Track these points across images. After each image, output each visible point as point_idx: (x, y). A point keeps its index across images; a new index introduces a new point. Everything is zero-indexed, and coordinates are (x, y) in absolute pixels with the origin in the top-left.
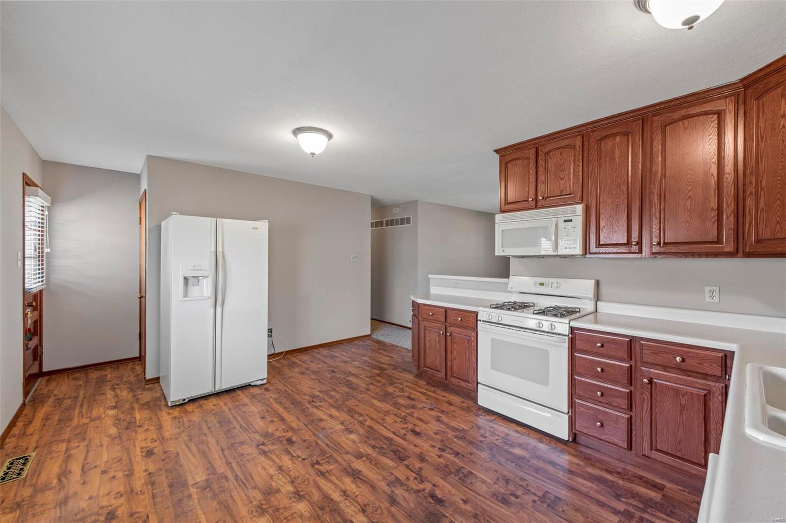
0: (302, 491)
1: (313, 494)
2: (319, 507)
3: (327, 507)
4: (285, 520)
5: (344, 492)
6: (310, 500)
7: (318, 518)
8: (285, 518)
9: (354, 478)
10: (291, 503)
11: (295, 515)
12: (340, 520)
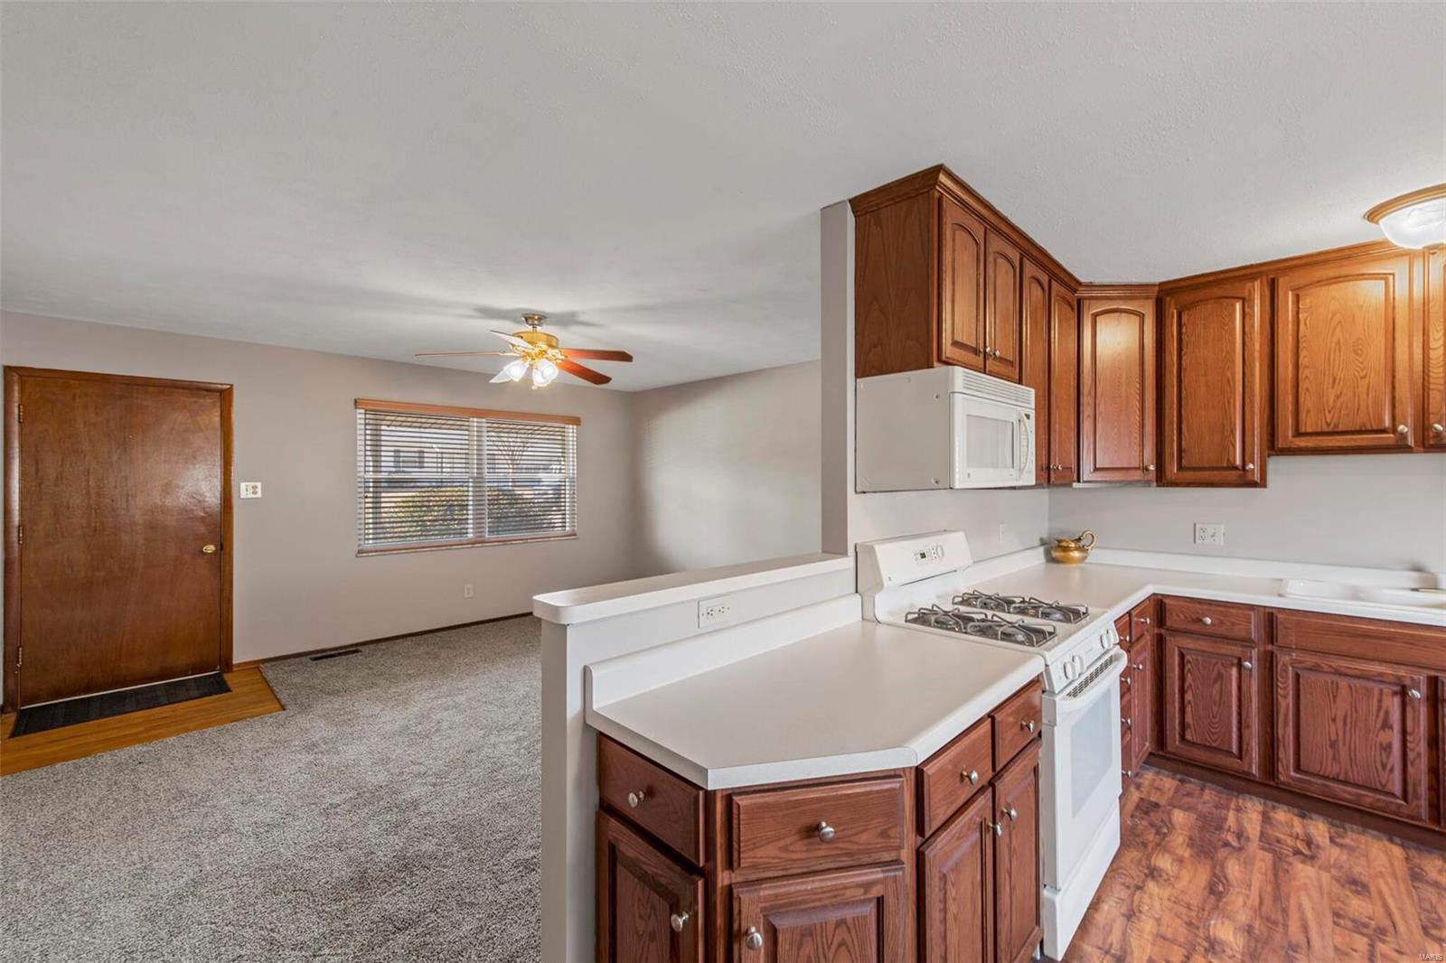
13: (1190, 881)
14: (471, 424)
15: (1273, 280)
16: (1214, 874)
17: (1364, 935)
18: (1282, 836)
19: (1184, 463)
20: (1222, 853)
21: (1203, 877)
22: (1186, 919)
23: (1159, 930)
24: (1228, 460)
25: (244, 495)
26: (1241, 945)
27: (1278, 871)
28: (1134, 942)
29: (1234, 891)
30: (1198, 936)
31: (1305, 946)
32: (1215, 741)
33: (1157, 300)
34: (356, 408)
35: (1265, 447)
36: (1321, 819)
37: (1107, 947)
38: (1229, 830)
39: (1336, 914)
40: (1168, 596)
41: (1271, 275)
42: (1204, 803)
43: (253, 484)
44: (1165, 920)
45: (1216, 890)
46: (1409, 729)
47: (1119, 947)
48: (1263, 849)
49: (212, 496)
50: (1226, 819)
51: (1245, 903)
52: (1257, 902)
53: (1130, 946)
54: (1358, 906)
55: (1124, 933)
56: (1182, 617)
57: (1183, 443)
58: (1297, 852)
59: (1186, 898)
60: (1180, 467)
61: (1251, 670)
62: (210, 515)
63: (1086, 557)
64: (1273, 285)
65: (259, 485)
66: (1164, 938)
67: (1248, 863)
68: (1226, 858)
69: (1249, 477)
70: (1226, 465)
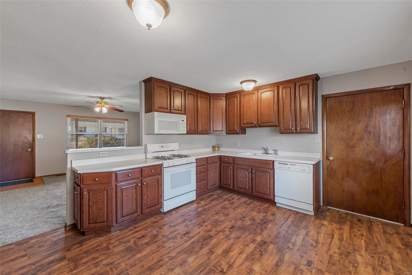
0: (247, 271)
1: (246, 266)
2: (253, 260)
3: (252, 258)
4: (267, 271)
5: (240, 254)
6: (251, 265)
7: (259, 259)
8: (266, 272)
9: (230, 251)
10: (257, 273)
11: (262, 268)
12: (256, 251)
14: (98, 121)
25: (38, 137)
32: (227, 183)
33: (226, 96)
34: (67, 117)
40: (221, 156)
41: (240, 93)
43: (40, 135)
46: (249, 177)
49: (30, 138)
56: (223, 160)
57: (229, 126)
61: (231, 169)
62: (29, 142)
65: (42, 135)
69: (237, 132)
70: (234, 130)
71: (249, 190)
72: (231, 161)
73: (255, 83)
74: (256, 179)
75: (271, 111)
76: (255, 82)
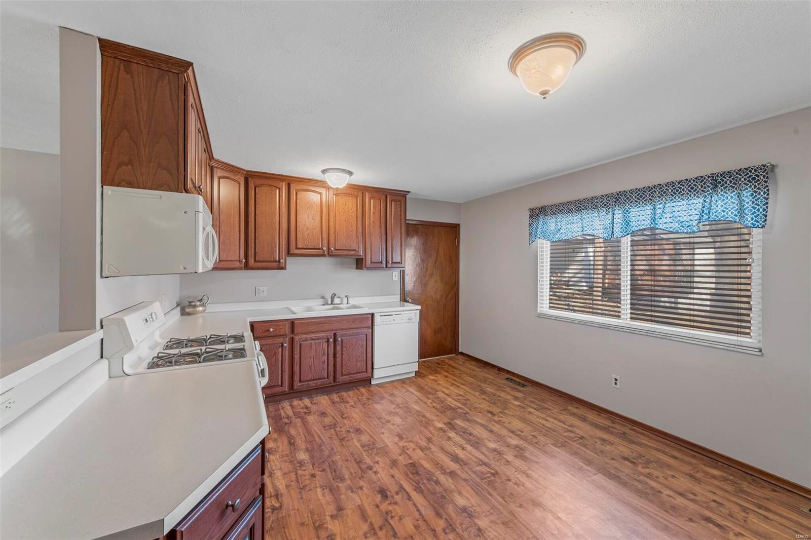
13: (283, 446)
15: (289, 184)
16: (288, 437)
17: (332, 428)
18: (299, 410)
19: (257, 259)
20: (286, 428)
21: (286, 441)
22: (288, 461)
23: (283, 472)
24: (274, 258)
26: (308, 456)
27: (304, 423)
28: (277, 484)
29: (297, 439)
30: (295, 464)
31: (322, 443)
32: (272, 383)
33: (245, 178)
35: (286, 253)
36: (306, 398)
37: (269, 494)
38: (284, 418)
39: (324, 427)
40: (255, 322)
41: (289, 181)
42: (271, 412)
44: (283, 466)
45: (292, 443)
46: (329, 353)
47: (274, 491)
48: (296, 418)
50: (281, 414)
51: (301, 441)
52: (305, 439)
53: (277, 487)
54: (327, 420)
55: (273, 483)
56: (261, 331)
57: (256, 249)
58: (306, 413)
59: (285, 453)
60: (255, 261)
61: (286, 347)
63: (205, 310)
64: (289, 185)
66: (286, 474)
67: (295, 426)
68: (288, 429)
69: (281, 266)
70: (273, 260)
71: (328, 378)
72: (287, 329)
73: (350, 176)
74: (344, 352)
75: (351, 231)
76: (350, 173)
